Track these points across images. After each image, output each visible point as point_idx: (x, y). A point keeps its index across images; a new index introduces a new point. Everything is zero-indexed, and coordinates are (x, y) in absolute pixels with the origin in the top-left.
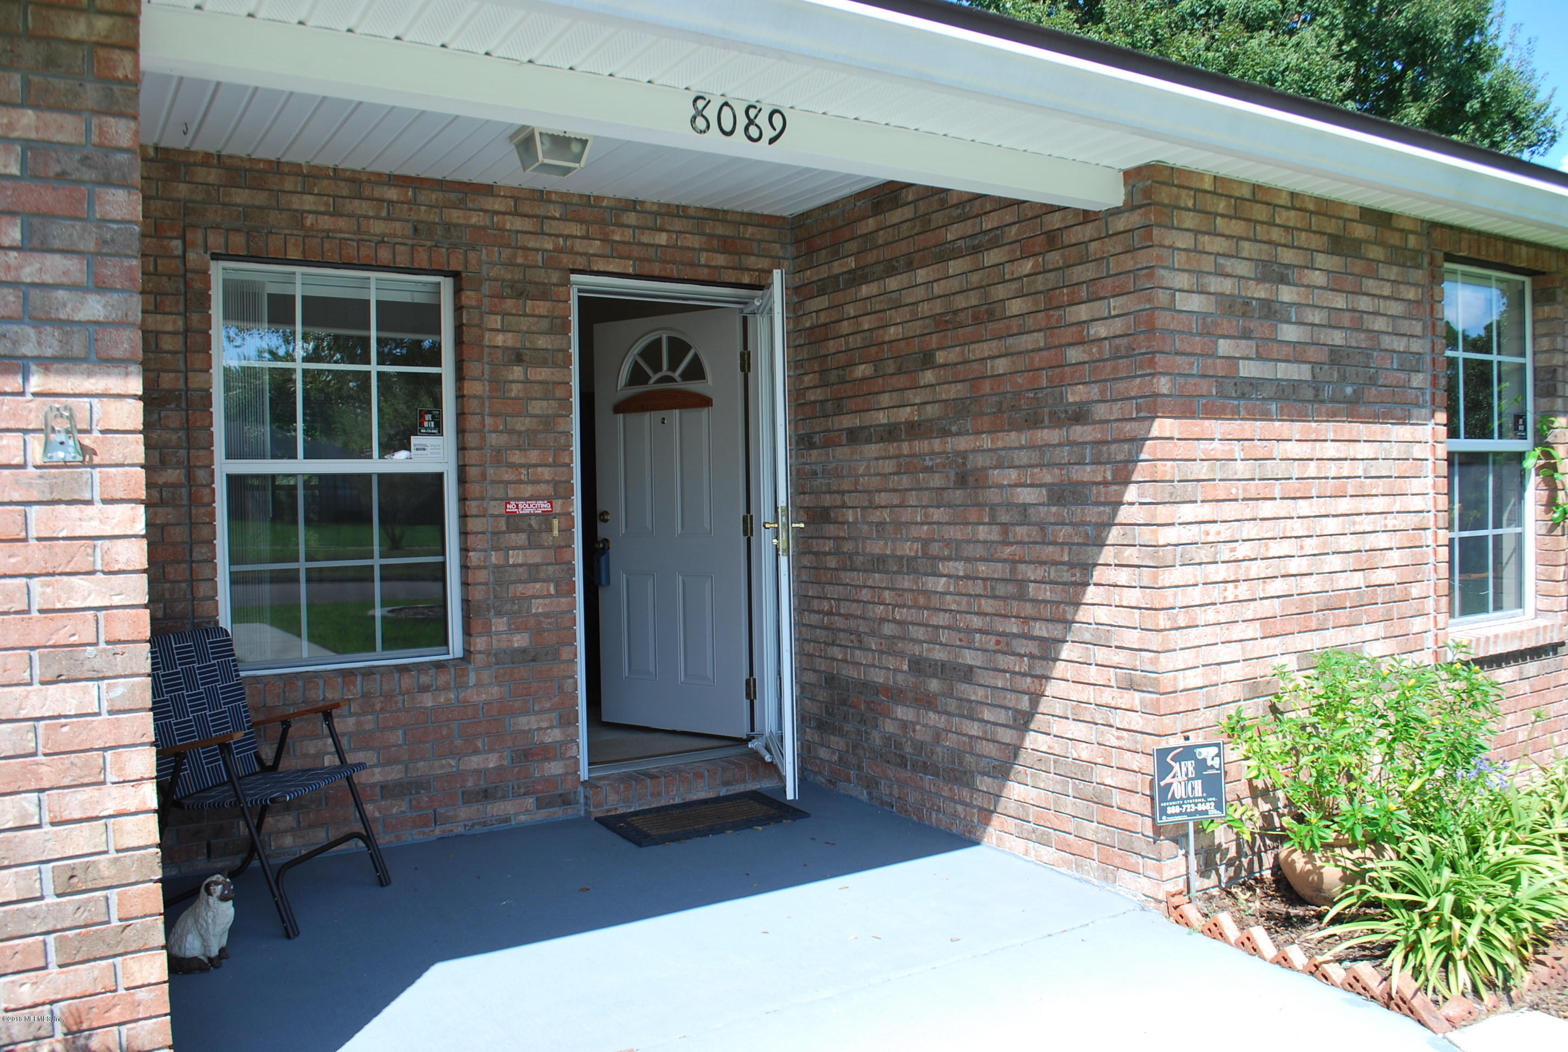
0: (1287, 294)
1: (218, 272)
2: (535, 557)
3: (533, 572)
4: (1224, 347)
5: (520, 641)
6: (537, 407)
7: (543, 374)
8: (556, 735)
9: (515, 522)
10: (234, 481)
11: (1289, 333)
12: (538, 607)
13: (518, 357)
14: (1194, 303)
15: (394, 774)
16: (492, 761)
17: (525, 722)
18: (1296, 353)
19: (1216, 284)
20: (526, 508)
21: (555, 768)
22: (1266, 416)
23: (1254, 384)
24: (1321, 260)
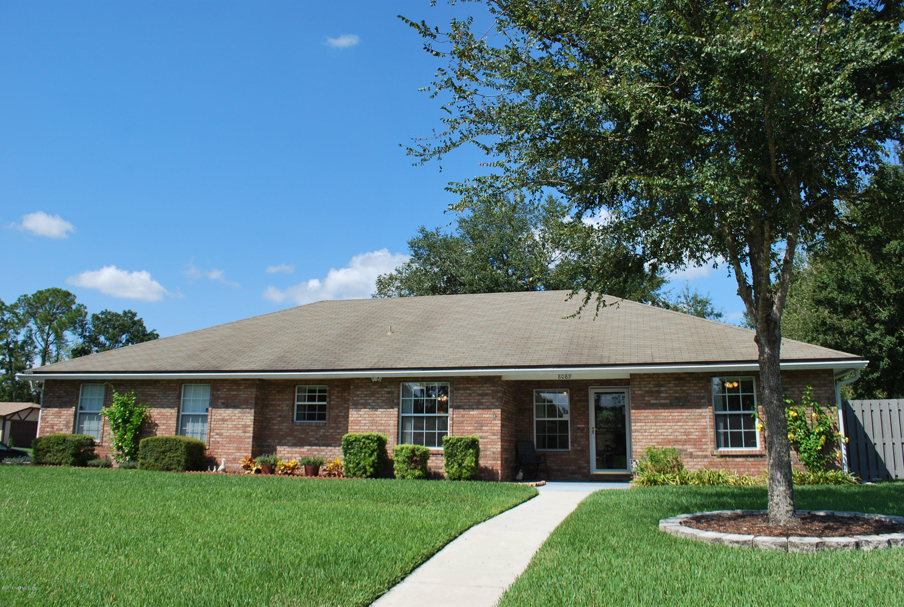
0: (662, 389)
1: (534, 390)
2: (582, 434)
3: (582, 437)
4: (646, 398)
5: (579, 448)
6: (583, 409)
7: (583, 404)
8: (585, 465)
9: (579, 428)
10: (537, 421)
11: (663, 395)
12: (582, 443)
13: (579, 401)
14: (639, 392)
15: (558, 468)
16: (574, 468)
17: (581, 462)
18: (665, 398)
19: (644, 389)
20: (580, 426)
21: (585, 471)
22: (658, 409)
23: (654, 404)
24: (672, 382)
